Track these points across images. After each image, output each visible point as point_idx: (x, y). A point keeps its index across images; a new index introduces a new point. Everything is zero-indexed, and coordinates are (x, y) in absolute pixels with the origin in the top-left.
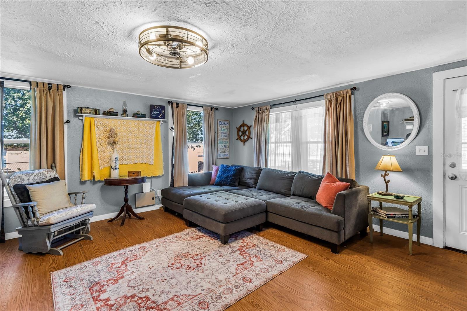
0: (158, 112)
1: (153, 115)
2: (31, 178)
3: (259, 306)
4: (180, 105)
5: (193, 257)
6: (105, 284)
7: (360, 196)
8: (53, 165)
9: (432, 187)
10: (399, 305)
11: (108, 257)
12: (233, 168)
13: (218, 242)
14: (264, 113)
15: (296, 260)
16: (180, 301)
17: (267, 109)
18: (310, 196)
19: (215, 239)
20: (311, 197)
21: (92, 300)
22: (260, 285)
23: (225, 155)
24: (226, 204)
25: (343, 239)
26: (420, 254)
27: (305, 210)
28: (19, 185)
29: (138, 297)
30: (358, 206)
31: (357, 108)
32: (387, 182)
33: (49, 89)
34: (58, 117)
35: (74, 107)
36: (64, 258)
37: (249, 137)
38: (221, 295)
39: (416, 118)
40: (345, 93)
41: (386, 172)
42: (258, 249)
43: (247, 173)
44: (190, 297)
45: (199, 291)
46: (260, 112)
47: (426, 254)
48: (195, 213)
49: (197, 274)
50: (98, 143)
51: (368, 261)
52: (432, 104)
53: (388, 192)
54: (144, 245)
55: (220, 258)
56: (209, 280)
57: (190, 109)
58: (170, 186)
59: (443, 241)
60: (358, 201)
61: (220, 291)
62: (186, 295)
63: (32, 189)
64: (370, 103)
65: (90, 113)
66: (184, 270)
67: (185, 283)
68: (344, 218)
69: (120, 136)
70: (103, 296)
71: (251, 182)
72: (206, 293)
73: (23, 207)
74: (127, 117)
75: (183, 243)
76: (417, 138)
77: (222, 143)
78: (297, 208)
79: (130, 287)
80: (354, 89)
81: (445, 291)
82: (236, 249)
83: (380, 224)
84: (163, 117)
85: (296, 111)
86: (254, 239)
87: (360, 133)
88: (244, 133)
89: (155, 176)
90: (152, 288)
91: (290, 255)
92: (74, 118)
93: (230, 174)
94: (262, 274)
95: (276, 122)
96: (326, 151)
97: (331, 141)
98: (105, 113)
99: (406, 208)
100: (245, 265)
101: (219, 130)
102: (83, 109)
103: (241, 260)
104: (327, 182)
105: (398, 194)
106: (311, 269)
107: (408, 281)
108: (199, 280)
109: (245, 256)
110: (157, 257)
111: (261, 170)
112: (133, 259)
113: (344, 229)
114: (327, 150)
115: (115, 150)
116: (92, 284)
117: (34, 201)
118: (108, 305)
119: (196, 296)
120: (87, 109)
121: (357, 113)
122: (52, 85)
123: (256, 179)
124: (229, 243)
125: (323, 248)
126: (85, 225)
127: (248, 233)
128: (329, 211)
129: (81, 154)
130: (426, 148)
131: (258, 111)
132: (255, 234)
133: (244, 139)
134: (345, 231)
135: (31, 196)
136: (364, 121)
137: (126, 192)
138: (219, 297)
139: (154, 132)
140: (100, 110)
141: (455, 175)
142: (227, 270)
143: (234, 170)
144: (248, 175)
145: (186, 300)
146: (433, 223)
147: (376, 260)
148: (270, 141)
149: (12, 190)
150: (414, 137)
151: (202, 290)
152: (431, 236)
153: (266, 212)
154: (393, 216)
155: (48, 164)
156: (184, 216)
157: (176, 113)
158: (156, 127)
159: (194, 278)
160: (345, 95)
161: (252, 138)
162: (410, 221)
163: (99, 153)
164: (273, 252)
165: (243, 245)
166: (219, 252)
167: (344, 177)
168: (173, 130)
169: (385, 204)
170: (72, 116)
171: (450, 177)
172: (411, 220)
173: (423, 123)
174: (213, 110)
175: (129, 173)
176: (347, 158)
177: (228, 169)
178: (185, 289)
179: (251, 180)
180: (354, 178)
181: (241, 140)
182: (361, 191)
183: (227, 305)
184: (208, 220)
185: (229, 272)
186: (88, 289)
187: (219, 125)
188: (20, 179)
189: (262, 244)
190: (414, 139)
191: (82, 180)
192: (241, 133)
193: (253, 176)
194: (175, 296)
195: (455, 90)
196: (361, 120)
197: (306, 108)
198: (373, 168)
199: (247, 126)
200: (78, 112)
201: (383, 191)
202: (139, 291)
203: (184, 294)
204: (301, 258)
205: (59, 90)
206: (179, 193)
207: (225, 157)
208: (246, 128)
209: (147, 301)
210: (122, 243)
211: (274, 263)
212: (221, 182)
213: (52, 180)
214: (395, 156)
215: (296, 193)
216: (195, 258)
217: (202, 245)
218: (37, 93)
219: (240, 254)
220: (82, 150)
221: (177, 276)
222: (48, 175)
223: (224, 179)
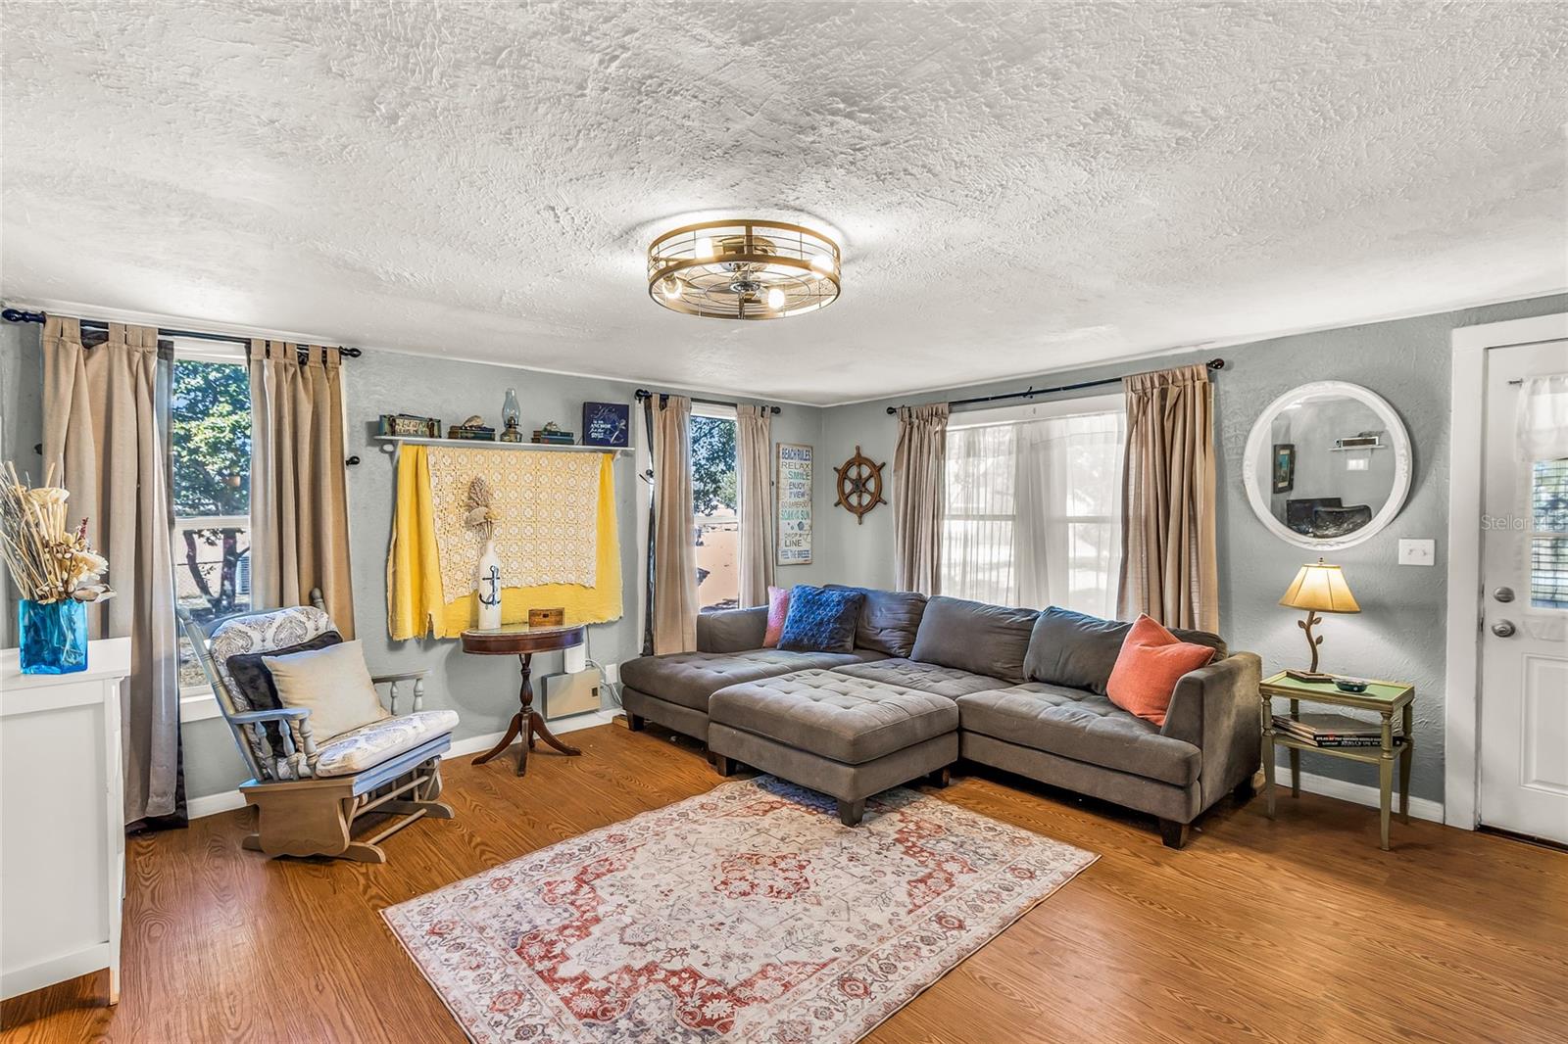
0: (609, 426)
1: (593, 435)
2: (270, 634)
3: (1004, 988)
4: (671, 402)
5: (775, 863)
6: (556, 938)
7: (1239, 684)
8: (317, 593)
9: (1445, 657)
10: (1372, 980)
11: (527, 867)
12: (836, 596)
13: (830, 819)
14: (928, 427)
15: (1070, 868)
16: (787, 979)
17: (941, 417)
18: (1085, 683)
19: (818, 813)
20: (1090, 687)
21: (539, 981)
22: (991, 935)
23: (800, 553)
24: (849, 708)
25: (1197, 809)
26: (1411, 846)
27: (1084, 724)
28: (242, 658)
29: (667, 971)
30: (1234, 712)
31: (1226, 423)
32: (1314, 644)
33: (300, 363)
34: (329, 448)
35: (367, 415)
36: (395, 871)
37: (878, 499)
38: (892, 961)
39: (1403, 459)
40: (1188, 375)
41: (1312, 614)
42: (954, 839)
43: (881, 610)
44: (809, 969)
45: (827, 953)
46: (916, 422)
47: (1427, 847)
48: (750, 737)
49: (806, 909)
50: (439, 523)
51: (1271, 867)
52: (1448, 419)
53: (1318, 671)
54: (616, 829)
55: (855, 866)
56: (845, 925)
57: (700, 411)
58: (644, 651)
59: (1473, 810)
60: (1234, 696)
61: (887, 952)
62: (795, 963)
63: (278, 668)
64: (1265, 408)
65: (416, 434)
66: (761, 897)
67: (781, 933)
68: (1201, 747)
69: (503, 500)
70: (565, 970)
71: (893, 639)
72: (849, 959)
73: (262, 723)
74: (520, 441)
75: (729, 823)
76: (1403, 514)
77: (790, 516)
78: (1056, 718)
79: (630, 944)
80: (1217, 364)
81: (1488, 941)
82: (890, 840)
83: (1289, 765)
84: (623, 440)
85: (1033, 424)
86: (931, 810)
87: (1232, 496)
88: (860, 485)
89: (600, 622)
90: (696, 947)
91: (1048, 853)
92: (369, 448)
93: (827, 615)
94: (986, 907)
95: (968, 455)
96: (1130, 549)
97: (1143, 518)
98: (453, 433)
99: (1374, 717)
100: (930, 882)
101: (782, 475)
102: (397, 421)
103: (916, 869)
104: (1143, 642)
105: (1348, 678)
106: (1117, 892)
107: (1387, 919)
108: (816, 924)
109: (922, 859)
110: (672, 865)
111: (925, 602)
112: (603, 870)
113: (1199, 779)
114: (1130, 544)
115: (491, 545)
116: (517, 939)
117: (291, 704)
118: (589, 991)
119: (825, 965)
120: (406, 422)
121: (1225, 435)
122: (307, 350)
123: (910, 630)
124: (866, 822)
125: (1137, 833)
126: (427, 775)
127: (909, 793)
128: (1155, 728)
129: (391, 557)
130: (1429, 545)
131: (907, 420)
132: (932, 797)
133: (860, 504)
134: (1204, 784)
135: (281, 691)
136: (1246, 463)
137: (526, 674)
138: (889, 968)
139: (597, 485)
140: (442, 423)
141: (1509, 623)
142: (883, 896)
143: (839, 603)
144: (883, 621)
145: (802, 976)
146: (1443, 759)
147: (1292, 865)
148: (947, 512)
149: (224, 671)
150: (1396, 512)
151: (834, 950)
152: (1439, 796)
153: (960, 730)
154: (1334, 741)
155: (302, 591)
156: (713, 746)
157: (659, 427)
158: (603, 470)
159: (800, 919)
160: (1189, 383)
161: (885, 503)
162: (1385, 756)
163: (443, 553)
164: (998, 847)
165: (906, 827)
166: (845, 848)
167: (1184, 626)
168: (651, 480)
169: (1306, 706)
170: (364, 441)
171: (1497, 628)
172: (1388, 752)
173: (1421, 474)
174: (765, 413)
175: (532, 613)
176: (1194, 569)
177: (820, 600)
178: (787, 948)
179: (895, 634)
180: (1214, 629)
181: (850, 508)
182: (1242, 670)
183: (917, 987)
184: (795, 756)
185: (893, 904)
186: (513, 953)
187: (781, 460)
188: (242, 638)
189: (961, 824)
190: (1395, 517)
191: (396, 638)
192: (848, 487)
193: (899, 620)
194: (768, 965)
195: (1515, 382)
196: (1238, 457)
197: (1061, 414)
198: (1274, 602)
199: (872, 464)
200: (383, 430)
201: (1304, 667)
202: (660, 955)
203: (790, 959)
204: (1083, 862)
205: (329, 365)
206: (684, 674)
207: (801, 560)
208: (866, 471)
209: (695, 982)
210: (548, 826)
211: (1009, 876)
212: (802, 640)
213: (323, 641)
214: (1338, 567)
215: (1041, 673)
216: (783, 865)
217: (790, 829)
218: (269, 378)
219: (906, 853)
220: (392, 547)
221: (750, 914)
222: (310, 625)
223: (811, 630)
